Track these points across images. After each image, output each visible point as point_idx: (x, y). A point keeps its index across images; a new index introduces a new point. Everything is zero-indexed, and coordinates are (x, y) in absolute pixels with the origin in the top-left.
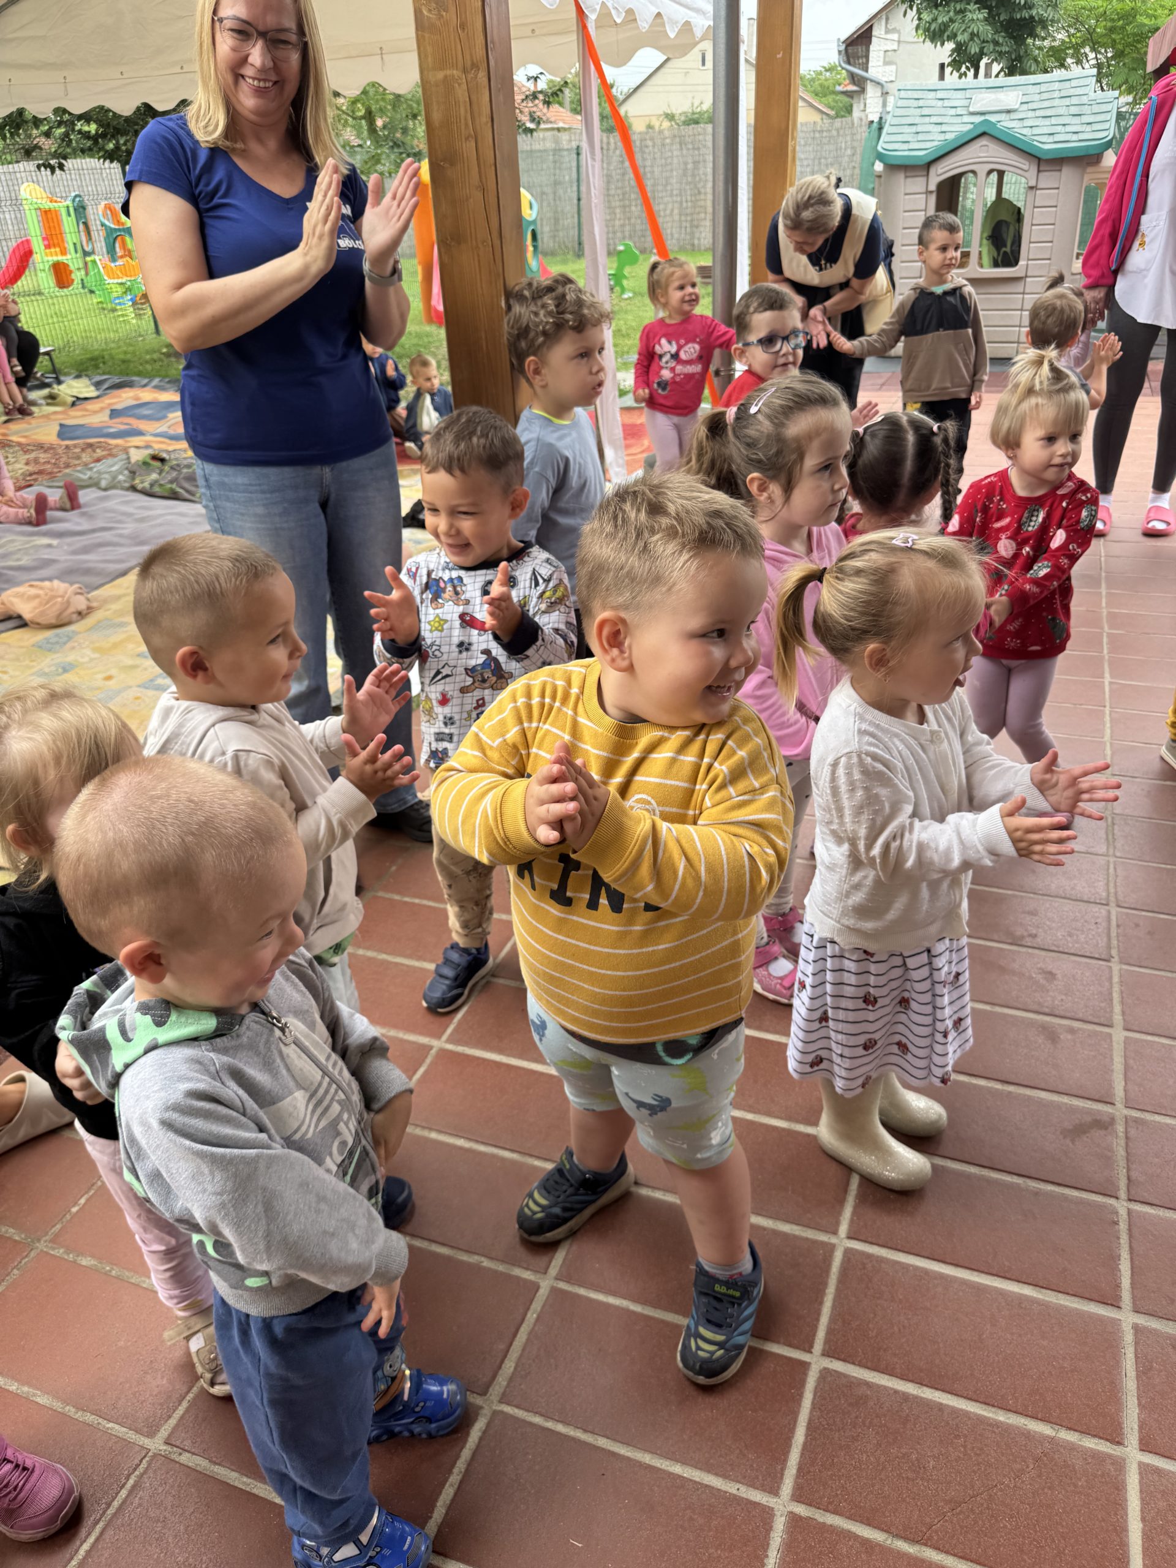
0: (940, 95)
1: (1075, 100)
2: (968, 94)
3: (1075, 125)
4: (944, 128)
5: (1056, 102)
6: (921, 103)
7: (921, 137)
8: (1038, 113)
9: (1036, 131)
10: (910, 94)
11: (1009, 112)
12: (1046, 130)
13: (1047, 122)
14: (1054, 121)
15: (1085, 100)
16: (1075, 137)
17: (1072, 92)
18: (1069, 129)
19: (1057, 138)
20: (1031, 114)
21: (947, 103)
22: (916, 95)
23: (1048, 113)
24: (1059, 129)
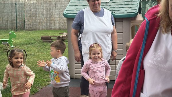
1: (126, 0)
3: (126, 7)
5: (121, 0)
11: (106, 3)
14: (120, 6)
16: (126, 12)
18: (124, 9)
19: (120, 12)
20: (113, 4)
23: (118, 4)
24: (121, 9)
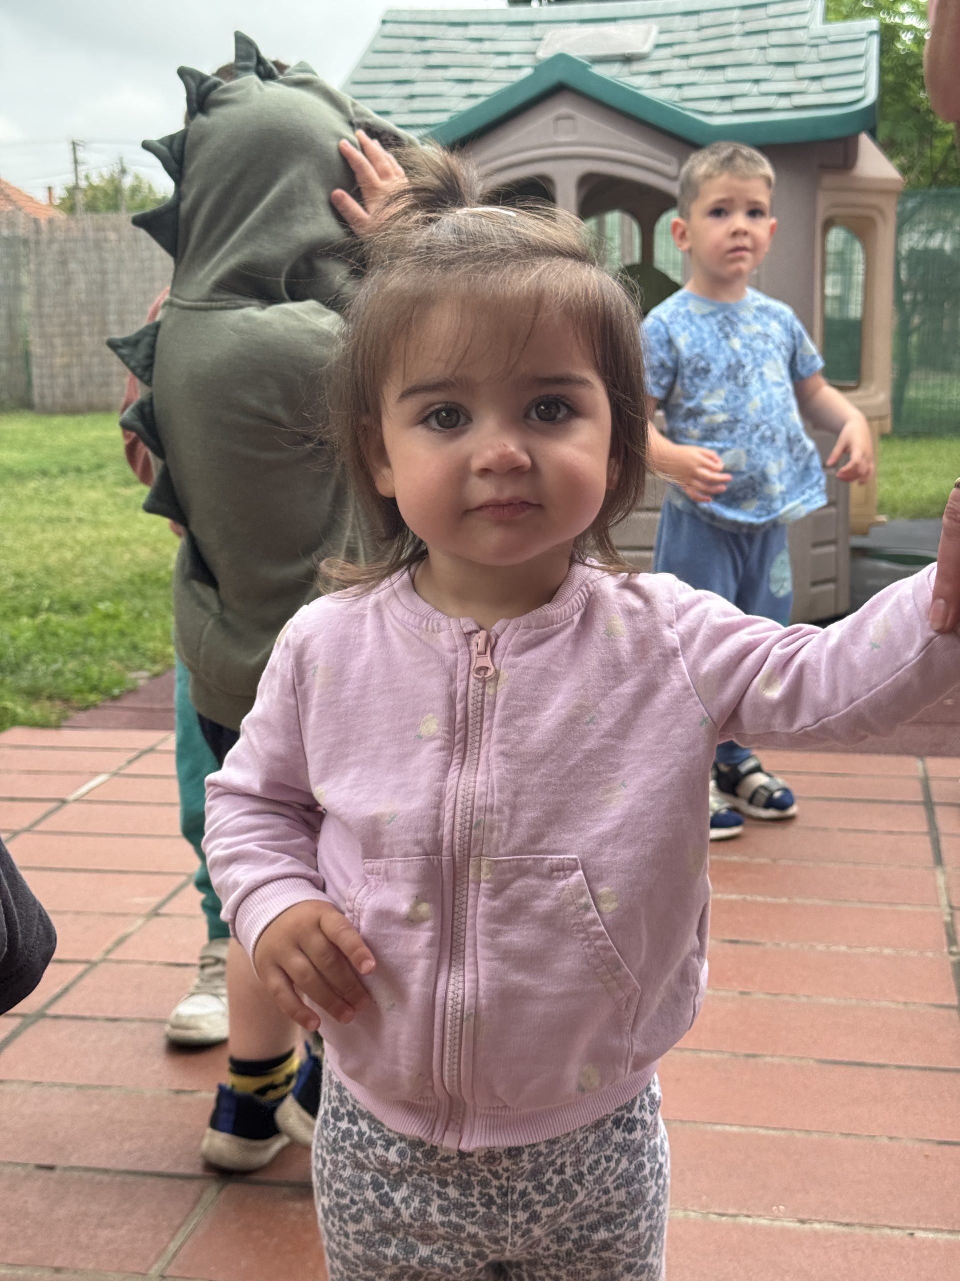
0: (473, 31)
1: (776, 38)
2: (537, 31)
3: (783, 79)
4: (475, 88)
5: (736, 42)
6: (428, 45)
7: (417, 104)
8: (694, 61)
9: (689, 92)
10: (408, 29)
11: (628, 59)
12: (714, 91)
13: (718, 76)
14: (731, 73)
15: (800, 36)
16: (784, 102)
17: (770, 23)
20: (677, 63)
21: (487, 46)
22: (419, 31)
23: (719, 60)
24: (746, 87)
